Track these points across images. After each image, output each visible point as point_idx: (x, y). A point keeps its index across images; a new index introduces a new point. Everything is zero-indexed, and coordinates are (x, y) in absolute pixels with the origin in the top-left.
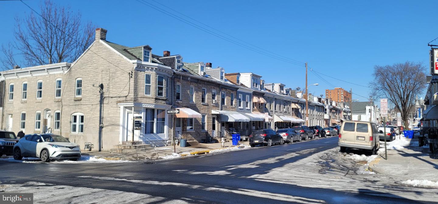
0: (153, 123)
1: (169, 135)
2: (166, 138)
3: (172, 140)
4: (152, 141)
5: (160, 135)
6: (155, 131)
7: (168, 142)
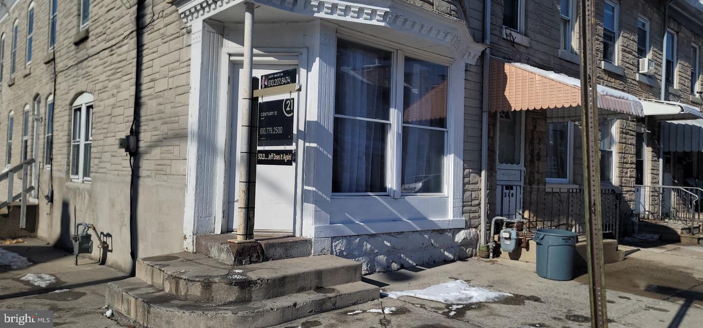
0: (383, 130)
1: (467, 204)
2: (450, 217)
3: (483, 227)
4: (373, 235)
5: (420, 201)
6: (392, 180)
7: (460, 237)
